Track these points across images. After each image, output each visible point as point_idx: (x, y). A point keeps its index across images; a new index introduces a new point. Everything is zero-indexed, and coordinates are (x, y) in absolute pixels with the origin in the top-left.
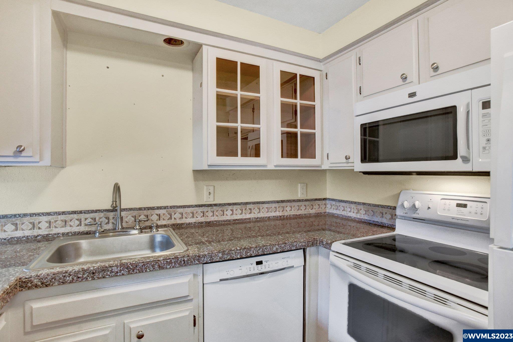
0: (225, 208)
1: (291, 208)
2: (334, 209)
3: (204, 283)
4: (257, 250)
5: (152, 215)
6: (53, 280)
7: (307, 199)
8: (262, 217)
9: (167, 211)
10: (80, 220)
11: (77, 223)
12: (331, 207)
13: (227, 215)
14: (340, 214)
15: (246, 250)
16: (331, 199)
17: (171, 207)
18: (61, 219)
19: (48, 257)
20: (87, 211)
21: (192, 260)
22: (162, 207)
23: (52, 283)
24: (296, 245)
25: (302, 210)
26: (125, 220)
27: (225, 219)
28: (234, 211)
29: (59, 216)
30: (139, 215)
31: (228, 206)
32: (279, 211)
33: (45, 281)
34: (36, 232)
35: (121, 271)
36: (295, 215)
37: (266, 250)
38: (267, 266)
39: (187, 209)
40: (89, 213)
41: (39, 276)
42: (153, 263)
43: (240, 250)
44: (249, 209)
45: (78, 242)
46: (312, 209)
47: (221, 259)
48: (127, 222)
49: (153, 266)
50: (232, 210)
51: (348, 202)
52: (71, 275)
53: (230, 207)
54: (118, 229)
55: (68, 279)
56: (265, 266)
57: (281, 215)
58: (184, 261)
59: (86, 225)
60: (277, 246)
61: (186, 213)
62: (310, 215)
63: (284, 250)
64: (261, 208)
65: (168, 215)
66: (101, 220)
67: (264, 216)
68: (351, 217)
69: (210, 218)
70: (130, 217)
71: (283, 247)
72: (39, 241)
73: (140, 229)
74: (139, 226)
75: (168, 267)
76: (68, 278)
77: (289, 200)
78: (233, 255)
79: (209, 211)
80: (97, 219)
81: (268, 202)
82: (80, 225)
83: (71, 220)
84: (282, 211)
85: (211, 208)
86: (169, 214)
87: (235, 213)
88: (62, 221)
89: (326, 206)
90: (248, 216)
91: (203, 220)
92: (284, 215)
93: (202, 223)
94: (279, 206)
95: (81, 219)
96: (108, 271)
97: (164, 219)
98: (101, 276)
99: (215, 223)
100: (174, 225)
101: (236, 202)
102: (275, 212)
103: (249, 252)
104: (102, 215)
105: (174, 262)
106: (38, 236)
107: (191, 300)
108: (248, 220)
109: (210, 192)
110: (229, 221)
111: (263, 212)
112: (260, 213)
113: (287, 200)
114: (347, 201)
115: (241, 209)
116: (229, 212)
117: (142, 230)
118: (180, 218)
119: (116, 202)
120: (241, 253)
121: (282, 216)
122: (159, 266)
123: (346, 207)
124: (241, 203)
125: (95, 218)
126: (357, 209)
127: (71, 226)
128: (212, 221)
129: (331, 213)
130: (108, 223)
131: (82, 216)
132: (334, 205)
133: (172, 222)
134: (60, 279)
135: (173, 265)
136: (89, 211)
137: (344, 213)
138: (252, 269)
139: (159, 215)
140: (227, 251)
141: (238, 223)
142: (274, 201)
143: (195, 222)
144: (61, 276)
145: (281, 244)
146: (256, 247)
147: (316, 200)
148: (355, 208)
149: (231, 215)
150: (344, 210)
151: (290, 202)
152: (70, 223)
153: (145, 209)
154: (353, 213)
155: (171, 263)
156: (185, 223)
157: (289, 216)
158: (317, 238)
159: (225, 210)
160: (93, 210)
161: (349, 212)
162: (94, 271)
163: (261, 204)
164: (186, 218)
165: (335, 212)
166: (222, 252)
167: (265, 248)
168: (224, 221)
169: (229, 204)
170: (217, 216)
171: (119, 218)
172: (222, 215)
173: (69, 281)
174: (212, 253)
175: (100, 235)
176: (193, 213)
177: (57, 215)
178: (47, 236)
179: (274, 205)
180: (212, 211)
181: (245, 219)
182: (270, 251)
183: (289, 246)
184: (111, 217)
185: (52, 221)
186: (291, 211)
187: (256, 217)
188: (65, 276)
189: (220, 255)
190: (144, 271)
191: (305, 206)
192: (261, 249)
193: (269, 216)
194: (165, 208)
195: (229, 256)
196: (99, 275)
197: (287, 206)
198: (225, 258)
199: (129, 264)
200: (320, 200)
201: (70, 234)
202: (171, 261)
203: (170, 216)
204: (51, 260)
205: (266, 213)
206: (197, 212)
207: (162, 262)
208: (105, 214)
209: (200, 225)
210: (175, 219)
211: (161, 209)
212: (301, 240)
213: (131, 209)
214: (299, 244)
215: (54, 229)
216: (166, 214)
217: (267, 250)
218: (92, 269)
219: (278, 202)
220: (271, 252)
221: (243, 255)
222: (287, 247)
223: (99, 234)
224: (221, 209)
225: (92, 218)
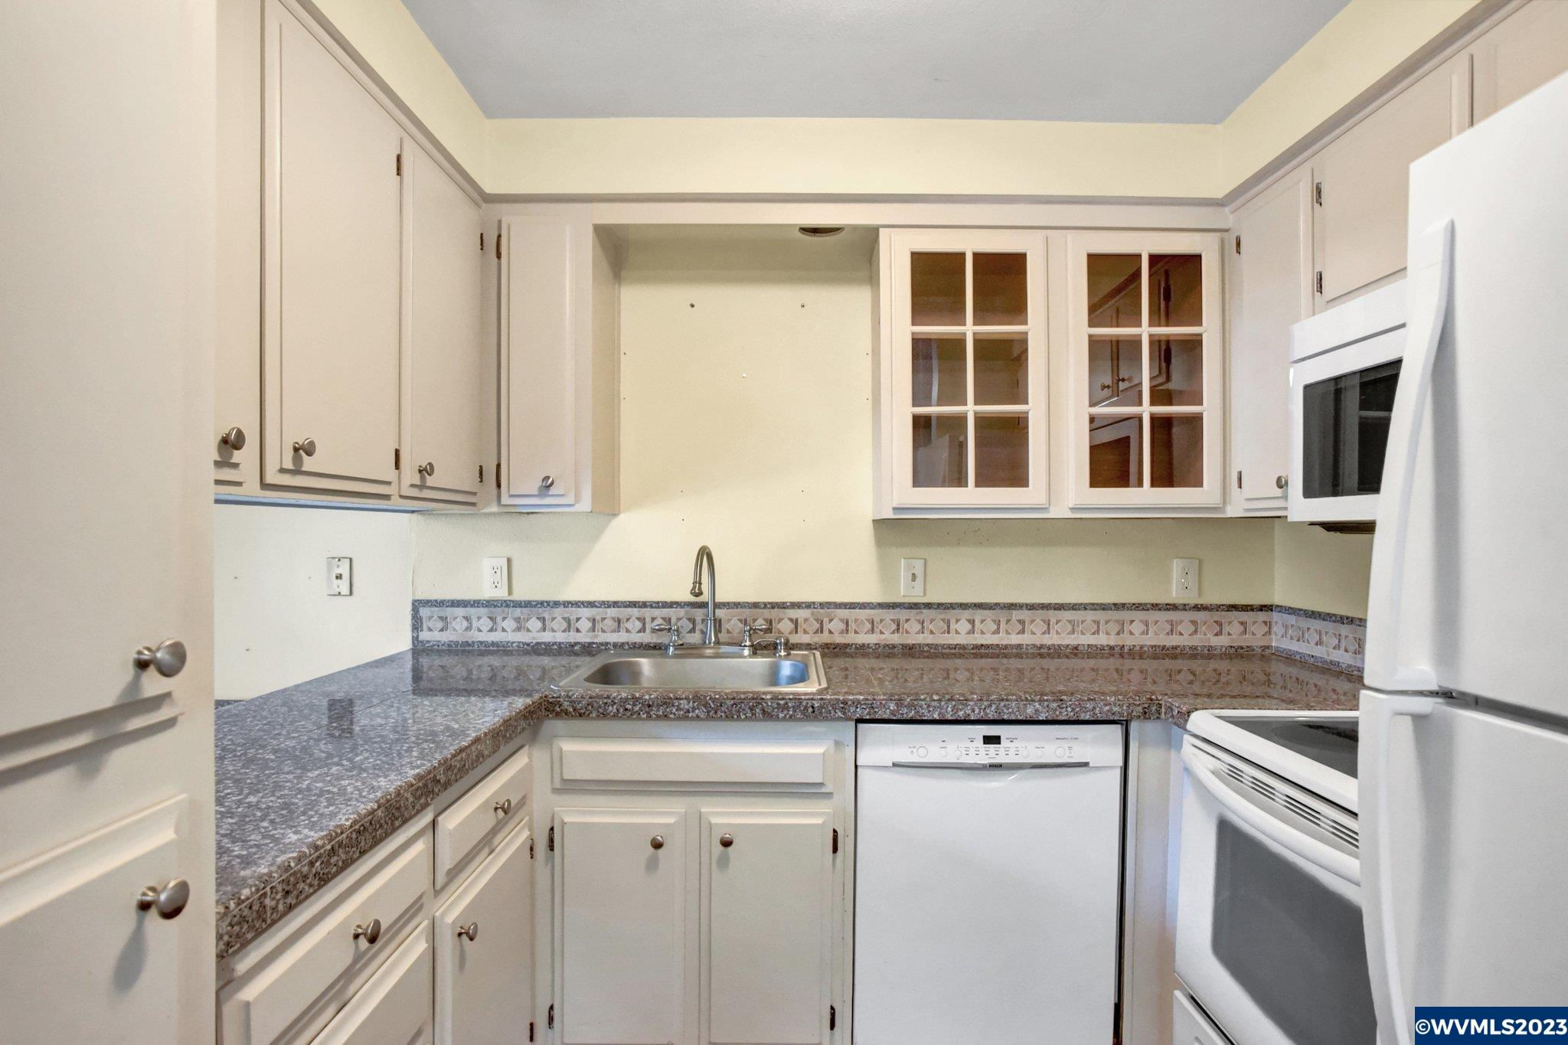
0: (951, 614)
1: (1147, 626)
2: (1292, 638)
3: (858, 764)
4: (983, 707)
5: (780, 620)
6: (590, 707)
7: (1202, 605)
8: (1054, 645)
9: (813, 614)
10: (642, 620)
11: (639, 625)
12: (1286, 634)
13: (957, 632)
14: (1309, 655)
15: (954, 703)
16: (1285, 607)
17: (822, 605)
18: (613, 615)
19: (586, 676)
20: (655, 602)
21: (831, 708)
22: (803, 603)
23: (588, 713)
24: (1094, 708)
25: (1181, 634)
26: (725, 626)
27: (951, 642)
28: (977, 623)
29: (609, 610)
30: (754, 617)
31: (961, 611)
32: (1108, 634)
33: (578, 707)
34: (572, 637)
35: (694, 709)
36: (1159, 646)
37: (1008, 709)
38: (1012, 752)
39: (857, 611)
40: (659, 607)
41: (570, 697)
42: (751, 704)
43: (940, 700)
44: (1019, 621)
45: (637, 662)
46: (1216, 635)
47: (895, 716)
48: (728, 632)
49: (751, 710)
50: (972, 622)
51: (1330, 618)
52: (615, 703)
53: (967, 614)
54: (710, 643)
55: (612, 709)
56: (1007, 749)
57: (1112, 643)
58: (813, 707)
59: (654, 631)
60: (1037, 704)
61: (856, 620)
62: (1209, 650)
63: (1057, 716)
64: (1053, 621)
65: (814, 622)
66: (679, 624)
67: (1059, 643)
68: (1339, 662)
69: (914, 636)
70: (735, 621)
71: (1056, 710)
72: (576, 654)
73: (752, 646)
74: (750, 640)
75: (781, 715)
76: (610, 708)
77: (1139, 604)
78: (921, 711)
79: (912, 620)
80: (673, 621)
81: (1074, 607)
82: (643, 630)
83: (628, 620)
84: (1118, 634)
85: (917, 614)
86: (817, 620)
87: (978, 628)
88: (613, 619)
89: (1270, 628)
90: (1015, 639)
91: (896, 639)
92: (1123, 646)
93: (894, 646)
94: (1108, 618)
95: (644, 619)
96: (673, 706)
97: (805, 632)
98: (661, 713)
99: (925, 649)
100: (827, 646)
101: (983, 601)
102: (1094, 634)
103: (961, 710)
104: (681, 612)
105: (793, 707)
106: (576, 644)
107: (829, 795)
108: (1014, 651)
109: (914, 574)
110: (964, 647)
111: (1058, 633)
112: (1049, 633)
113: (1134, 604)
114: (1329, 614)
115: (994, 621)
116: (963, 626)
117: (756, 650)
118: (842, 632)
119: (700, 584)
120: (940, 707)
121: (1117, 646)
122: (764, 710)
123: (1327, 633)
124: (997, 604)
125: (670, 619)
126: (1355, 638)
127: (628, 631)
128: (919, 645)
129: (1285, 649)
130: (693, 630)
131: (648, 613)
132: (1292, 626)
133: (825, 638)
134: (600, 707)
135: (791, 713)
136: (658, 603)
137: (1319, 652)
138: (972, 752)
139: (796, 622)
140: (908, 700)
141: (986, 656)
142: (1093, 604)
143: (876, 644)
144: (601, 703)
145: (1047, 700)
146: (981, 700)
147: (1233, 607)
148: (1351, 636)
149: (968, 633)
150: (1319, 643)
151: (1143, 609)
152: (626, 625)
153: (765, 605)
154: (1346, 651)
155: (786, 707)
156: (852, 644)
157: (1138, 648)
158: (1159, 698)
159: (953, 621)
160: (666, 602)
161: (1334, 648)
162: (651, 703)
163: (1052, 611)
164: (856, 632)
165: (1294, 646)
166: (895, 700)
167: (1005, 706)
168: (949, 647)
169: (964, 606)
170: (932, 632)
171: (711, 619)
172: (944, 633)
173: (612, 714)
174: (875, 699)
175: (676, 652)
176: (873, 623)
177: (605, 607)
178: (588, 647)
179: (1090, 616)
180: (918, 621)
181: (1006, 647)
182: (1017, 713)
183: (1073, 710)
184: (698, 619)
185: (598, 618)
186: (1147, 634)
187: (1038, 643)
188: (606, 703)
189: (892, 706)
190: (736, 717)
191: (1194, 623)
192: (994, 707)
193: (1075, 643)
194: (809, 605)
195: (913, 712)
196: (658, 710)
197: (1132, 622)
198: (902, 714)
199: (708, 698)
200: (1247, 611)
201: (627, 647)
202: (787, 703)
203: (819, 626)
204: (592, 679)
205: (1067, 634)
206: (881, 621)
207: (770, 704)
208: (687, 613)
209: (888, 652)
210: (830, 632)
211: (799, 608)
212: (1108, 698)
213: (737, 605)
214: (1101, 708)
215: (600, 633)
216: (812, 619)
217: (1010, 710)
218: (647, 697)
219: (1103, 607)
220: (1020, 718)
221: (948, 713)
222: (1067, 711)
223: (675, 649)
224: (940, 617)
225: (664, 619)
